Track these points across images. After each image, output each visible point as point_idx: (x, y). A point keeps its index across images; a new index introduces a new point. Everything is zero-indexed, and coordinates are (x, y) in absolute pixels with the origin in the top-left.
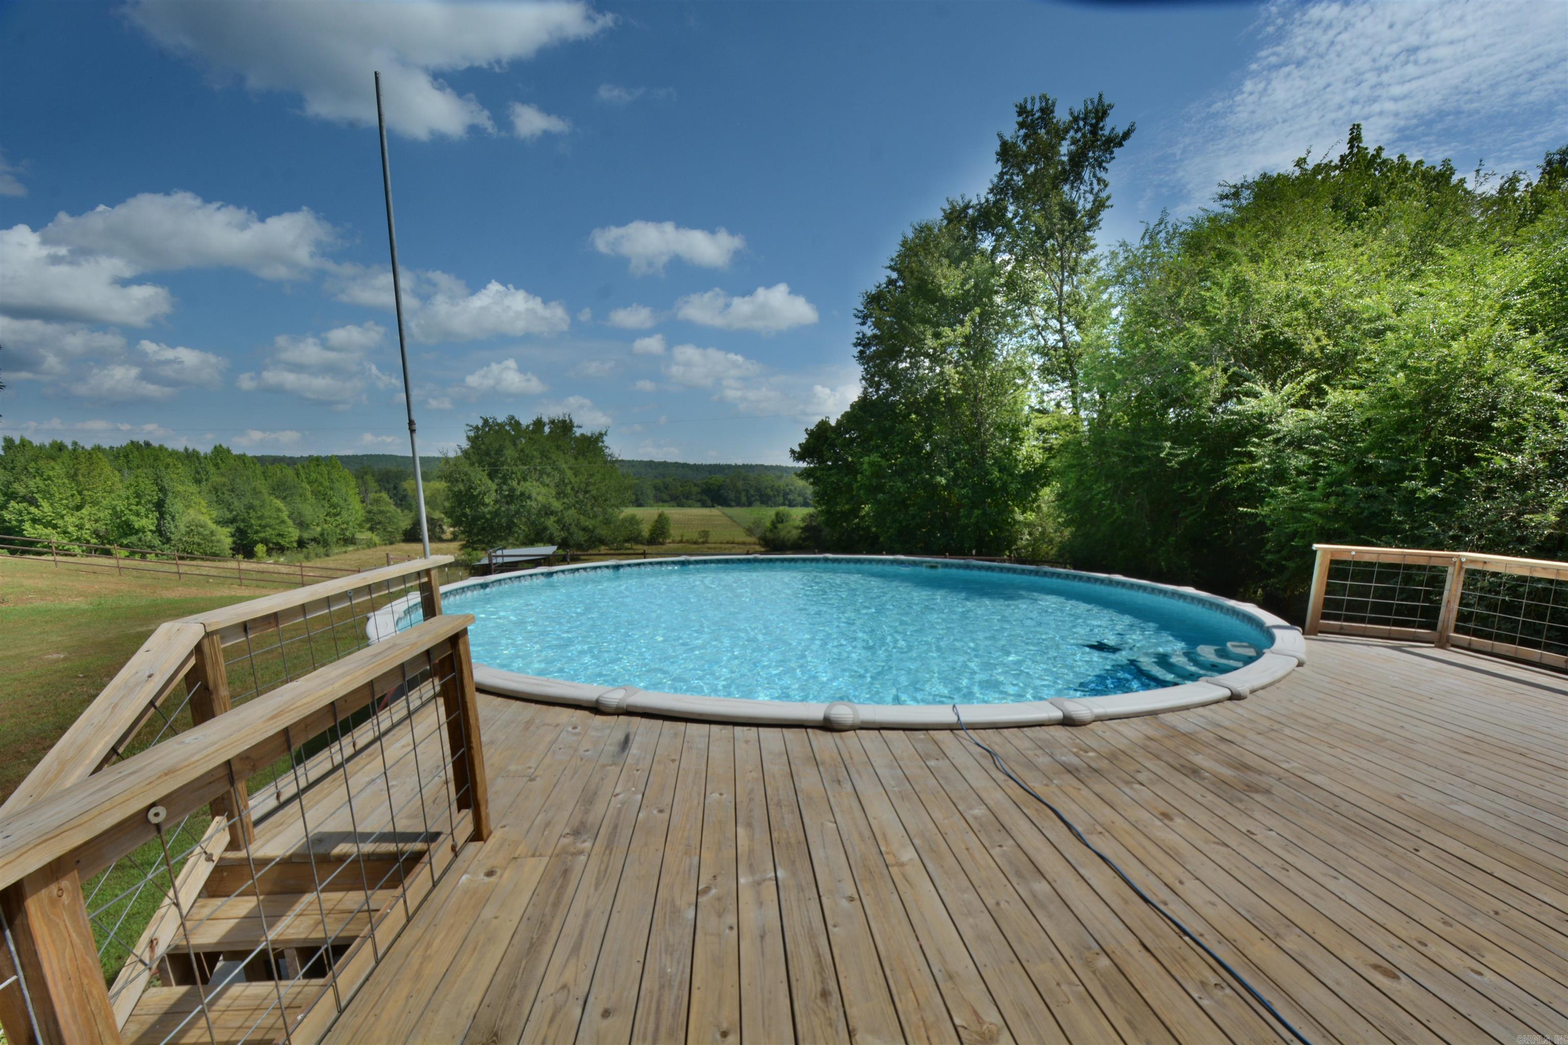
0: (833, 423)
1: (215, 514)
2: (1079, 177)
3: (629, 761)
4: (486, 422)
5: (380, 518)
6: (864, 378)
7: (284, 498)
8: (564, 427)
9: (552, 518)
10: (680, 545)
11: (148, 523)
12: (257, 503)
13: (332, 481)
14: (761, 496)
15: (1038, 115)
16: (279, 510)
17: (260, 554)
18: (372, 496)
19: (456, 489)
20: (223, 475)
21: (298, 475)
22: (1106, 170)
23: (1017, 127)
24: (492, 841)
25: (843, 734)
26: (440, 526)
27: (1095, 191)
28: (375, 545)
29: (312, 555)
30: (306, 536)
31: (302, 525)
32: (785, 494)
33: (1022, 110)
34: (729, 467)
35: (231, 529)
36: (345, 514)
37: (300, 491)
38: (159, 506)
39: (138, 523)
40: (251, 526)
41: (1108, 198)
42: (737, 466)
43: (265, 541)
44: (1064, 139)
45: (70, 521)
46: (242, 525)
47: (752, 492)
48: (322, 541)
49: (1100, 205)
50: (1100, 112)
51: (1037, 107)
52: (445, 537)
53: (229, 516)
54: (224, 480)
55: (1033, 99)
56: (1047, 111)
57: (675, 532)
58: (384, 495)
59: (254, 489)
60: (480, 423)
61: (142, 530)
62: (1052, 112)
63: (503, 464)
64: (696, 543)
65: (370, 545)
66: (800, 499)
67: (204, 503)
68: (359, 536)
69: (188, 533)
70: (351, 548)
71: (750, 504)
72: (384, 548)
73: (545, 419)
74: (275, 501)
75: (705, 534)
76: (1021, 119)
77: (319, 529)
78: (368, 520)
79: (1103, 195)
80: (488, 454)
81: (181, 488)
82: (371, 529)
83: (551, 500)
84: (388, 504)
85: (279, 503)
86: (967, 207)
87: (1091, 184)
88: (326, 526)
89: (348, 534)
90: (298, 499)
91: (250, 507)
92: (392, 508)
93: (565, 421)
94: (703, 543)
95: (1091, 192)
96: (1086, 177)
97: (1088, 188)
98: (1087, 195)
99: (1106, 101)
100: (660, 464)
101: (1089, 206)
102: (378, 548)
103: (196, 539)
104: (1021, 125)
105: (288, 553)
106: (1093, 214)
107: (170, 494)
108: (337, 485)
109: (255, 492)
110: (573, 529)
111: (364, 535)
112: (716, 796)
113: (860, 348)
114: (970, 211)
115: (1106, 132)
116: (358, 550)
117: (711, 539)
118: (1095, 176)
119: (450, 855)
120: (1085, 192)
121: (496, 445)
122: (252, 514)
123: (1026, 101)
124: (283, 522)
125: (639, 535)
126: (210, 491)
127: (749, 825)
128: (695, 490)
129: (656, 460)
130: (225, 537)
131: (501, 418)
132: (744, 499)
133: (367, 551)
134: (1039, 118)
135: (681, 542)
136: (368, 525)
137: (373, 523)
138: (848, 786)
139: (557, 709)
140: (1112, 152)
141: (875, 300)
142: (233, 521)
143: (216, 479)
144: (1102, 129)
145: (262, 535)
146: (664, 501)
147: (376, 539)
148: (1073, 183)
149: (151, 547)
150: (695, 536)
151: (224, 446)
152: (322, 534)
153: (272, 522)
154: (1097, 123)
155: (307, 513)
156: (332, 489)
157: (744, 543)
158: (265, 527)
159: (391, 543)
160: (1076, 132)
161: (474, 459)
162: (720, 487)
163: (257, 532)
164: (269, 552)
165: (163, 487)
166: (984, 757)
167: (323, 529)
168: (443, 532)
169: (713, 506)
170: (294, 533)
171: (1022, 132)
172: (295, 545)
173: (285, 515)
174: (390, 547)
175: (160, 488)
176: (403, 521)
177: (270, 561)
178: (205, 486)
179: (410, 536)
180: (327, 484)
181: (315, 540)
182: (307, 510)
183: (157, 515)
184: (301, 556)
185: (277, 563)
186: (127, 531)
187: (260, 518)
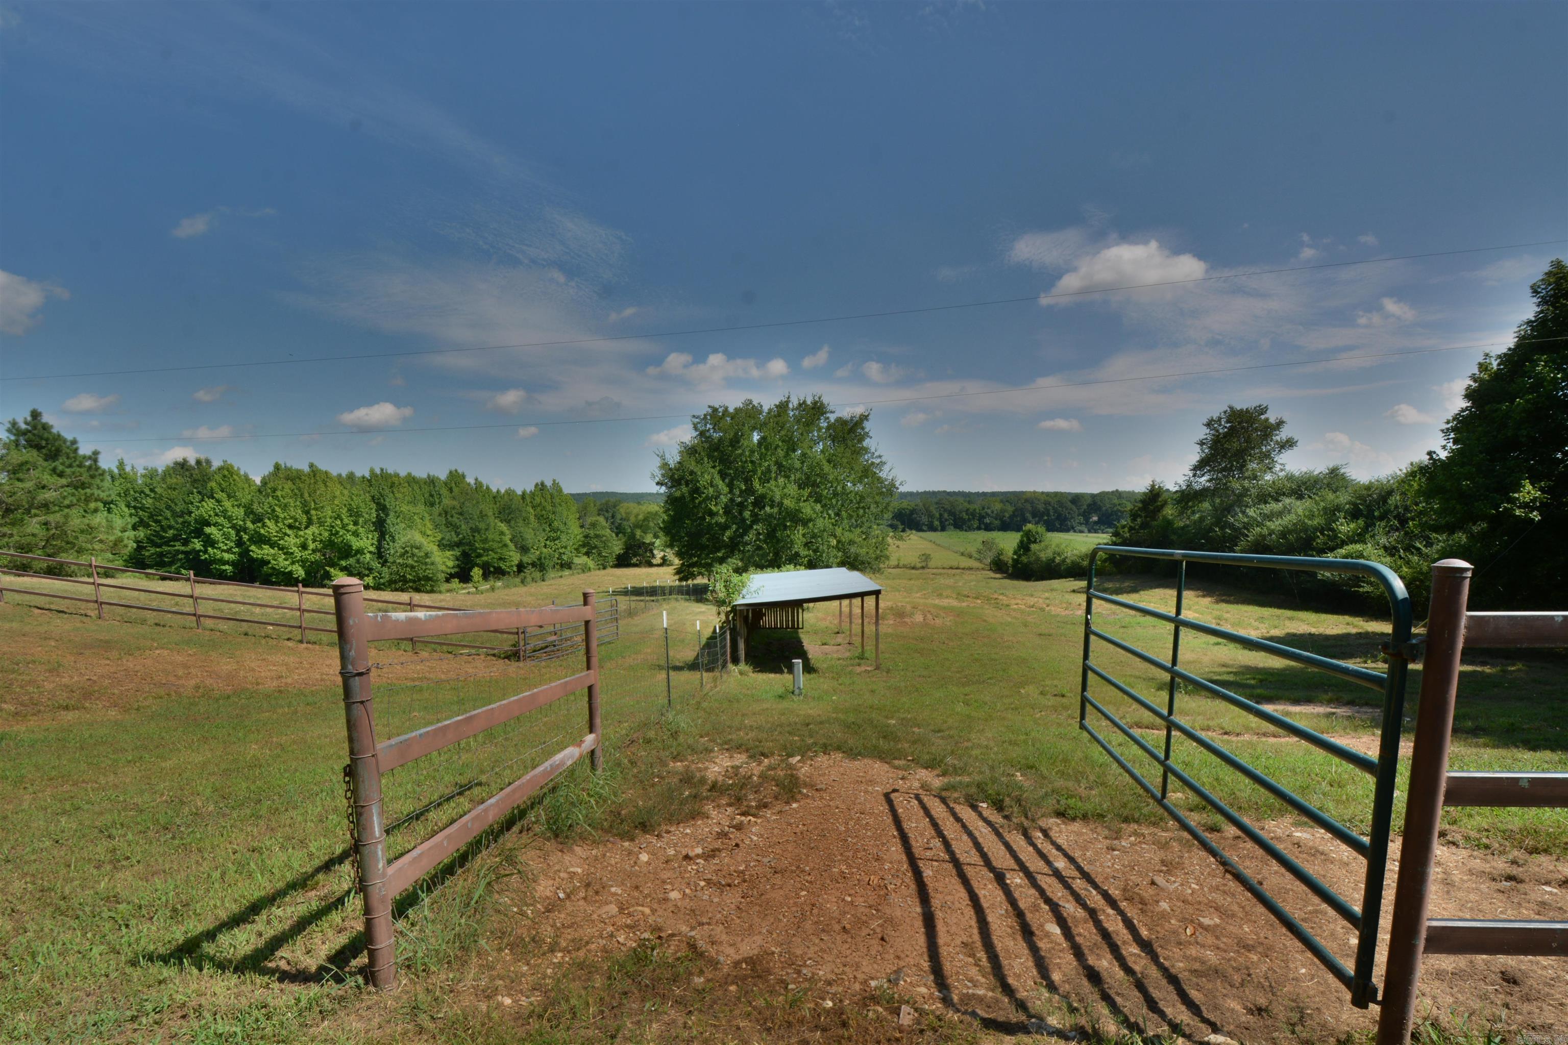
1: (439, 536)
4: (715, 410)
5: (595, 542)
7: (508, 522)
8: (815, 410)
11: (365, 542)
12: (482, 526)
13: (554, 506)
16: (502, 533)
17: (476, 578)
18: (589, 520)
20: (454, 498)
21: (523, 498)
26: (651, 551)
28: (590, 569)
29: (529, 579)
30: (526, 559)
31: (524, 549)
32: (981, 518)
36: (564, 537)
37: (524, 514)
38: (380, 526)
39: (356, 544)
40: (475, 550)
43: (483, 566)
45: (291, 541)
46: (466, 548)
47: (946, 515)
48: (540, 566)
52: (654, 561)
53: (454, 539)
54: (455, 503)
58: (601, 519)
59: (481, 512)
61: (360, 551)
65: (585, 569)
66: (997, 523)
67: (430, 525)
68: (577, 561)
69: (402, 555)
70: (567, 572)
71: (943, 529)
72: (598, 572)
73: (792, 402)
74: (500, 524)
77: (538, 553)
78: (584, 546)
80: (719, 448)
81: (405, 508)
82: (587, 554)
84: (603, 528)
85: (503, 527)
88: (545, 550)
89: (565, 557)
90: (521, 523)
91: (475, 530)
92: (608, 532)
93: (816, 404)
94: (923, 568)
102: (593, 573)
103: (410, 561)
105: (506, 578)
107: (392, 514)
108: (559, 509)
109: (483, 516)
111: (581, 560)
116: (573, 574)
117: (931, 564)
122: (477, 537)
124: (506, 545)
126: (440, 515)
130: (444, 561)
132: (936, 523)
133: (582, 576)
136: (585, 550)
137: (588, 547)
142: (458, 544)
143: (447, 502)
145: (485, 558)
147: (591, 563)
149: (370, 570)
151: (460, 471)
152: (540, 559)
153: (495, 545)
155: (528, 536)
156: (554, 513)
158: (488, 550)
159: (604, 568)
161: (703, 456)
162: (913, 512)
163: (479, 556)
164: (485, 576)
165: (385, 506)
167: (541, 553)
168: (653, 556)
170: (515, 557)
172: (515, 569)
173: (507, 539)
174: (603, 572)
175: (382, 508)
176: (617, 547)
177: (485, 586)
178: (437, 510)
179: (623, 561)
180: (549, 508)
181: (534, 565)
182: (529, 535)
183: (376, 535)
184: (518, 580)
185: (493, 589)
186: (346, 551)
187: (485, 541)
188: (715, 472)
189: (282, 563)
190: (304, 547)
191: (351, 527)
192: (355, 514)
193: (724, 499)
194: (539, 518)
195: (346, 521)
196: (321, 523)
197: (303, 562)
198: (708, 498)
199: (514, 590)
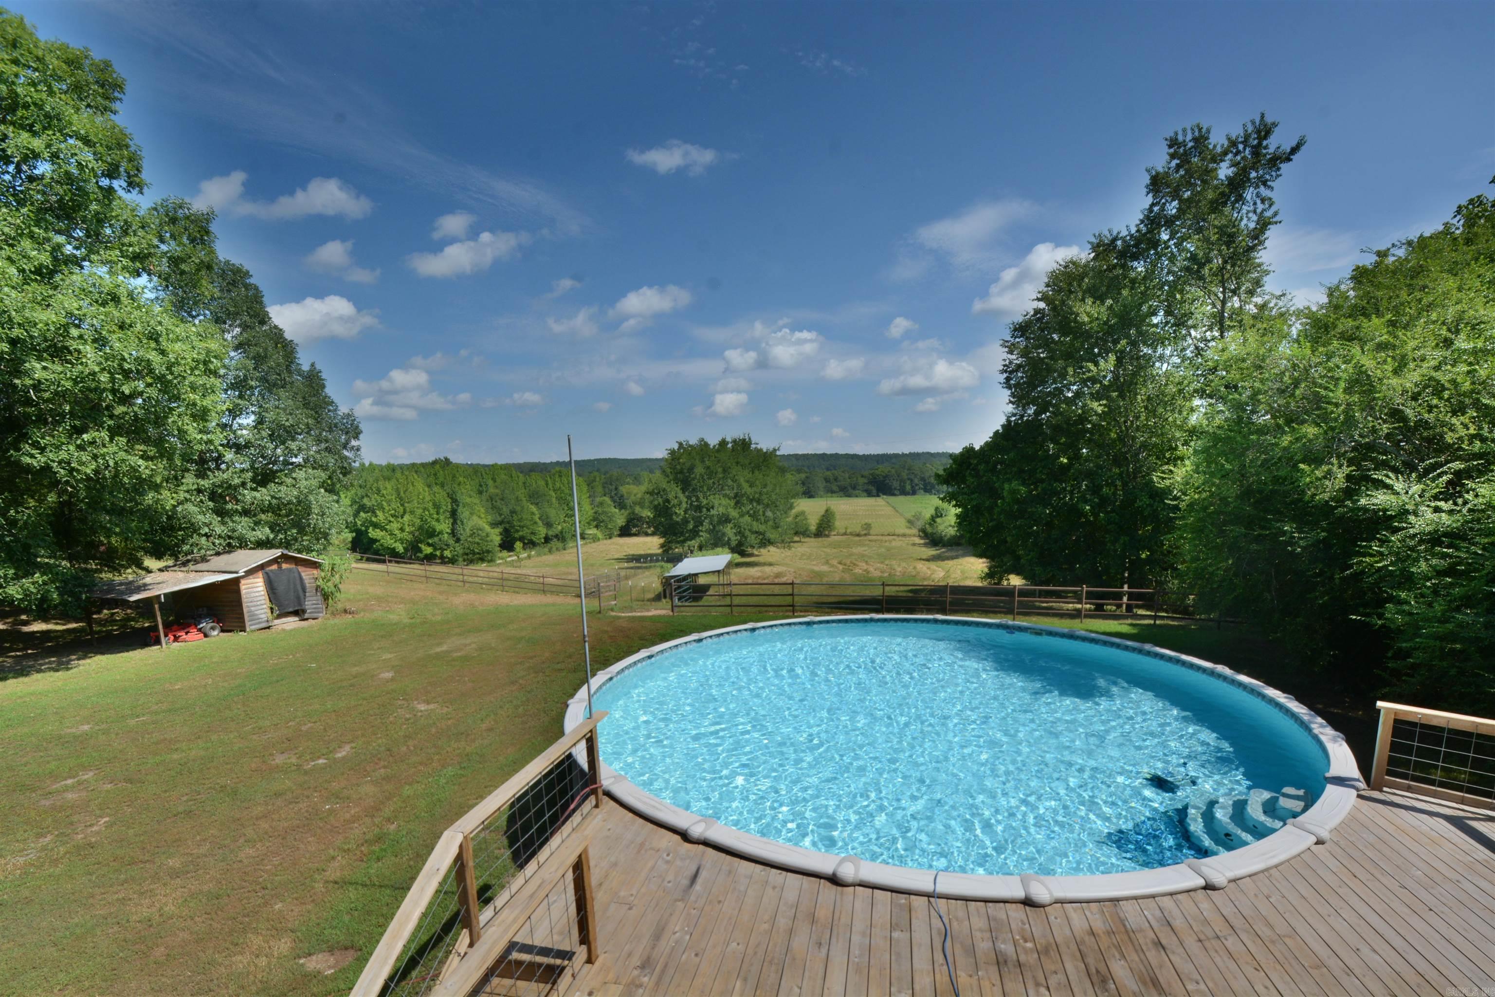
0: (977, 447)
1: (490, 518)
2: (1240, 198)
3: (693, 898)
4: (681, 444)
5: (602, 517)
6: (1011, 402)
7: (537, 504)
8: (743, 445)
9: (730, 525)
10: (844, 537)
11: (444, 526)
12: (518, 508)
14: (925, 485)
15: (1191, 144)
16: (533, 514)
17: (517, 549)
18: (598, 500)
19: (656, 503)
20: (496, 487)
21: (547, 484)
22: (1271, 188)
23: (1168, 157)
24: (598, 964)
25: (845, 889)
27: (1259, 211)
28: (599, 539)
29: (554, 549)
30: (550, 533)
31: (549, 525)
33: (1173, 143)
34: (896, 456)
35: (498, 530)
37: (548, 498)
38: (454, 514)
39: (439, 527)
40: (514, 527)
41: (1276, 214)
42: (904, 455)
43: (521, 539)
44: (1222, 161)
45: (395, 526)
46: (507, 526)
47: (916, 481)
48: (561, 537)
49: (1264, 225)
50: (1264, 131)
51: (1189, 137)
53: (499, 519)
54: (497, 490)
55: (1184, 131)
56: (1201, 140)
57: (839, 524)
58: (607, 499)
60: (676, 447)
61: (441, 533)
62: (1207, 138)
63: (694, 479)
64: (858, 535)
65: (595, 539)
67: (482, 510)
68: (588, 533)
69: (471, 535)
70: (581, 542)
71: (914, 493)
72: (606, 541)
73: (729, 439)
74: (531, 506)
75: (868, 526)
76: (1172, 150)
77: (560, 528)
78: (594, 519)
79: (1268, 214)
80: (681, 472)
81: (468, 500)
82: (597, 527)
83: (730, 510)
84: (609, 506)
85: (533, 508)
86: (1115, 240)
87: (1255, 204)
88: (564, 526)
90: (546, 505)
91: (513, 512)
92: (613, 509)
93: (744, 440)
95: (1255, 212)
96: (1249, 198)
97: (1252, 208)
98: (1251, 215)
99: (1269, 120)
100: (832, 455)
101: (1252, 225)
102: (601, 542)
103: (477, 540)
104: (1173, 156)
105: (538, 548)
106: (1258, 234)
107: (461, 505)
109: (518, 499)
110: (747, 533)
111: (591, 532)
112: (735, 944)
113: (1005, 375)
114: (1119, 243)
115: (1271, 150)
116: (585, 543)
117: (872, 532)
118: (1258, 195)
119: (571, 979)
120: (1248, 212)
121: (688, 465)
122: (515, 517)
123: (1176, 134)
124: (536, 523)
125: (807, 530)
126: (488, 501)
127: (745, 980)
128: (862, 481)
129: (828, 453)
130: (495, 536)
131: (693, 441)
132: (908, 488)
133: (594, 545)
134: (1192, 147)
135: (845, 534)
136: (596, 523)
137: (598, 521)
138: (824, 951)
139: (663, 831)
140: (1279, 169)
141: (1021, 329)
142: (501, 523)
143: (492, 490)
144: (1266, 147)
145: (521, 533)
146: (833, 492)
147: (600, 535)
148: (1233, 204)
149: (448, 545)
150: (858, 529)
152: (561, 532)
153: (528, 523)
154: (1260, 144)
155: (552, 515)
157: (904, 535)
158: (523, 527)
159: (611, 538)
160: (1236, 154)
161: (671, 477)
163: (518, 531)
164: (524, 547)
166: (939, 933)
167: (562, 528)
169: (878, 496)
170: (542, 531)
171: (1175, 162)
172: (543, 541)
173: (536, 518)
174: (609, 541)
175: (455, 501)
176: (620, 519)
177: (524, 555)
178: (485, 496)
179: (625, 532)
180: (567, 491)
181: (556, 536)
182: (552, 513)
183: (451, 520)
184: (546, 550)
185: (529, 557)
186: (432, 533)
187: (520, 520)
188: (678, 489)
189: (389, 542)
190: (402, 530)
191: (435, 516)
192: (437, 506)
193: (684, 505)
194: (559, 499)
195: (432, 511)
196: (412, 512)
197: (401, 541)
198: (674, 506)
199: (544, 558)
